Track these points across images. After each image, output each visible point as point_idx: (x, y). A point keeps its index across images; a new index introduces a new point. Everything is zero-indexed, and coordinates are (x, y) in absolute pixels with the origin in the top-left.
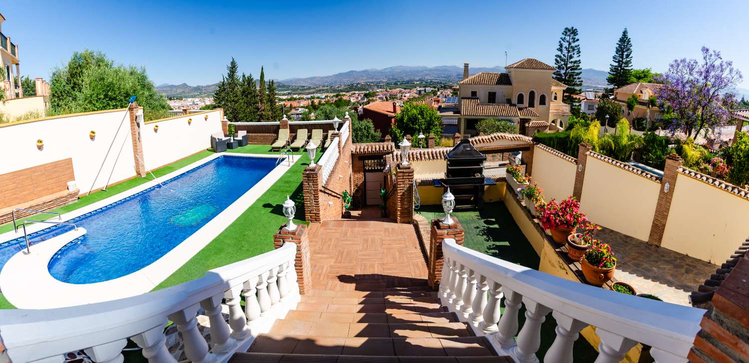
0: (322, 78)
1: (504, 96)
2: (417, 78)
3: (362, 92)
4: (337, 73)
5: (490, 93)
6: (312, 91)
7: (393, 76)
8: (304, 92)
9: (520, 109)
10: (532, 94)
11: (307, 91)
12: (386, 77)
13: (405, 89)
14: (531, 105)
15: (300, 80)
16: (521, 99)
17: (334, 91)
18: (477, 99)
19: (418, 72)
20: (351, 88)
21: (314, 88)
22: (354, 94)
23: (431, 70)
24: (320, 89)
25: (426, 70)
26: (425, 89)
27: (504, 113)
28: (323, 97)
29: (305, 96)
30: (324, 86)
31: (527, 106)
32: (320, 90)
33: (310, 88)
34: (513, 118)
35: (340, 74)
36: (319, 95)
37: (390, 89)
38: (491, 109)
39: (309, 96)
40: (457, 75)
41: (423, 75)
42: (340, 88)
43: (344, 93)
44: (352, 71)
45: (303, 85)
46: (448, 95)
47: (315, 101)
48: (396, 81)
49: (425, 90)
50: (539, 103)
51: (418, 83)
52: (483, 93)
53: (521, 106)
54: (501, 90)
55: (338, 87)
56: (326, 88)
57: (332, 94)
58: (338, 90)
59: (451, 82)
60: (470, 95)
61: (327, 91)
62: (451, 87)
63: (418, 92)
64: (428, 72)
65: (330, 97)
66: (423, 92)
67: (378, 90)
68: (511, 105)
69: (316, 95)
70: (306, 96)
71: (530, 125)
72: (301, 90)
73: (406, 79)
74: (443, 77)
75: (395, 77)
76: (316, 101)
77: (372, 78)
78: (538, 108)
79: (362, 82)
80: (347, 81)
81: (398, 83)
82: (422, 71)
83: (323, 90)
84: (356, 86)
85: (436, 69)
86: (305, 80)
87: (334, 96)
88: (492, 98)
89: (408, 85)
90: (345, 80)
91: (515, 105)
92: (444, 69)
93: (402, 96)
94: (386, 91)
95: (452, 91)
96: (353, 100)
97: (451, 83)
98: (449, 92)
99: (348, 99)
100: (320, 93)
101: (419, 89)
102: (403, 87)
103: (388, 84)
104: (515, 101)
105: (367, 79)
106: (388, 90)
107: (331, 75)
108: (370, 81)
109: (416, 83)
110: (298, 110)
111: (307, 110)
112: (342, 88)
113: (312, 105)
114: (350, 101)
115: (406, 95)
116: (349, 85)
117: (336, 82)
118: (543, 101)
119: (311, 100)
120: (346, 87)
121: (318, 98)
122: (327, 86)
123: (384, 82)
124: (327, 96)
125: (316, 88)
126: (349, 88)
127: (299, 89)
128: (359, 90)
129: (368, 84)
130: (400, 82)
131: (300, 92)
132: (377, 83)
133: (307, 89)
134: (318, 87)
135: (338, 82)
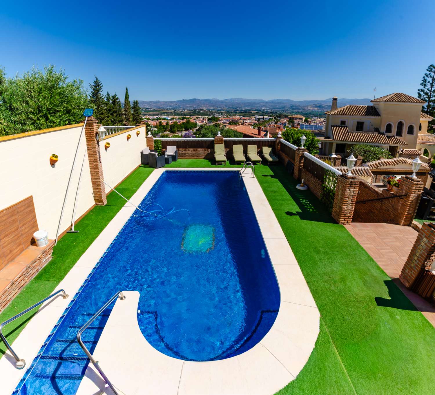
0: (166, 102)
1: (372, 125)
2: (254, 109)
3: (205, 116)
4: (181, 99)
5: (358, 123)
6: (155, 112)
7: (232, 105)
8: (148, 113)
9: (389, 137)
10: (400, 125)
11: (151, 113)
12: (226, 106)
13: (244, 116)
14: (399, 133)
16: (389, 128)
17: (177, 114)
18: (346, 127)
19: (255, 103)
20: (194, 112)
21: (158, 111)
22: (198, 118)
23: (267, 102)
24: (164, 111)
25: (263, 102)
26: (264, 117)
27: (375, 140)
28: (169, 118)
30: (168, 110)
31: (395, 135)
32: (164, 113)
34: (383, 145)
35: (184, 101)
37: (230, 116)
38: (362, 136)
39: (155, 117)
40: (291, 107)
41: (259, 107)
44: (195, 99)
45: (147, 107)
46: (285, 123)
48: (235, 109)
49: (263, 118)
50: (407, 133)
51: (255, 112)
52: (352, 123)
53: (389, 134)
54: (369, 120)
55: (182, 111)
56: (170, 111)
57: (177, 117)
58: (182, 114)
59: (285, 112)
60: (339, 124)
61: (171, 114)
62: (286, 117)
63: (257, 119)
64: (265, 104)
65: (176, 119)
66: (261, 120)
67: (219, 116)
68: (380, 133)
69: (163, 117)
70: (151, 117)
71: (404, 152)
72: (145, 111)
73: (245, 108)
74: (277, 108)
75: (234, 107)
76: (164, 122)
77: (213, 106)
78: (405, 137)
79: (205, 108)
81: (238, 112)
82: (259, 103)
83: (167, 113)
84: (199, 112)
85: (272, 102)
86: (149, 103)
87: (179, 119)
88: (360, 127)
89: (247, 113)
90: (189, 106)
91: (383, 134)
92: (279, 102)
93: (243, 122)
94: (227, 117)
95: (288, 120)
96: (199, 123)
97: (285, 113)
98: (285, 120)
99: (194, 121)
100: (165, 116)
101: (257, 117)
102: (242, 115)
103: (228, 112)
104: (383, 129)
105: (209, 106)
106: (229, 116)
107: (175, 101)
108: (212, 108)
109: (253, 112)
112: (186, 112)
114: (196, 124)
115: (247, 121)
116: (192, 111)
117: (179, 106)
118: (411, 131)
119: (158, 121)
120: (189, 112)
121: (164, 119)
122: (171, 110)
123: (225, 110)
124: (173, 119)
125: (159, 111)
126: (193, 113)
127: (144, 111)
128: (202, 114)
129: (209, 111)
130: (238, 111)
131: (145, 113)
132: (218, 110)
133: (151, 111)
134: (162, 110)
135: (180, 107)
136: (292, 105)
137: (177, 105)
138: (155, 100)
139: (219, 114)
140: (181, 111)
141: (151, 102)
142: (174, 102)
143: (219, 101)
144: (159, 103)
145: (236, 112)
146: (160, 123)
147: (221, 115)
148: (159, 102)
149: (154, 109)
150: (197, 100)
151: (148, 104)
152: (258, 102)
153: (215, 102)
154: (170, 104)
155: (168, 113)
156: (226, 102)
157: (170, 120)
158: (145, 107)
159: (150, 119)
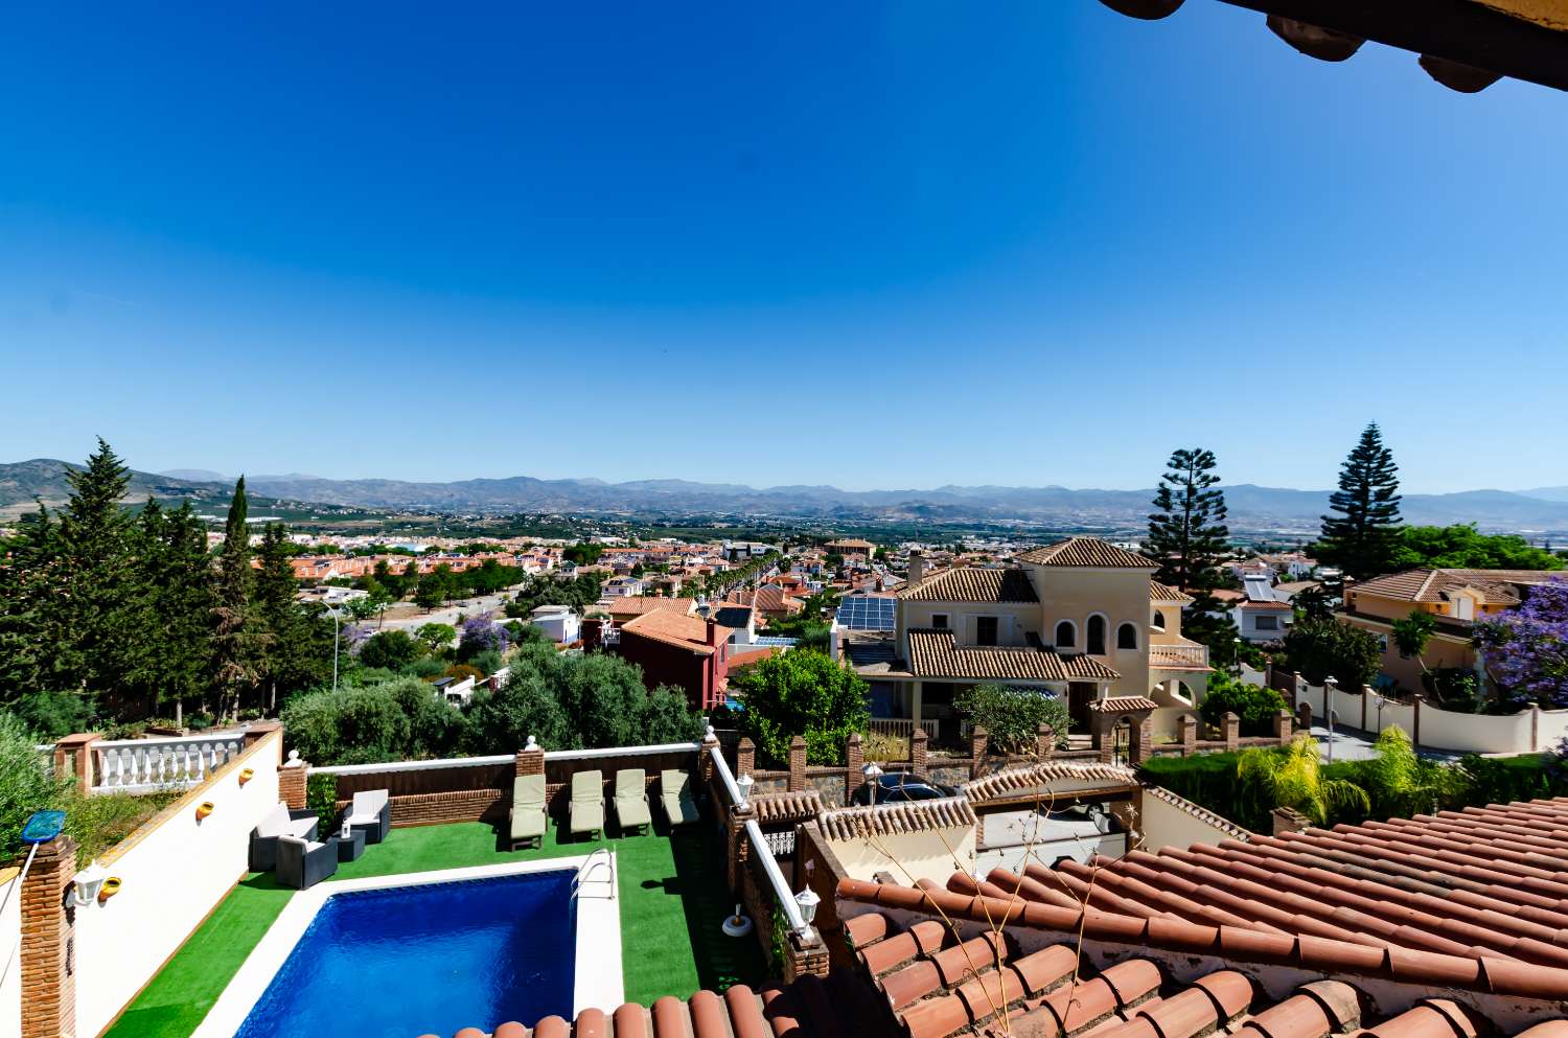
0: (414, 486)
1: (1019, 626)
2: (722, 514)
3: (556, 541)
4: (470, 478)
5: (980, 620)
6: (367, 522)
7: (650, 503)
8: (337, 524)
9: (1066, 658)
10: (1096, 626)
11: (350, 524)
12: (630, 505)
13: (687, 540)
14: (1096, 646)
15: (319, 484)
16: (1065, 634)
17: (454, 529)
18: (950, 632)
19: (722, 497)
20: (516, 526)
21: (378, 516)
22: (528, 546)
23: (761, 495)
24: (403, 519)
25: (748, 495)
26: (749, 546)
27: (1027, 671)
28: (421, 548)
29: (344, 543)
30: (418, 513)
31: (1085, 650)
32: (402, 525)
33: (361, 514)
34: (1050, 683)
35: (481, 483)
36: (400, 539)
37: (642, 539)
38: (990, 661)
39: (362, 541)
40: (836, 509)
41: (737, 507)
42: (475, 525)
43: (494, 541)
44: (524, 479)
45: (334, 502)
46: (816, 565)
47: (391, 562)
48: (661, 516)
49: (748, 550)
50: (1116, 644)
51: (724, 525)
52: (963, 621)
53: (1067, 650)
54: (1010, 614)
55: (473, 520)
56: (425, 518)
57: (452, 543)
58: (471, 529)
59: (818, 526)
60: (930, 625)
61: (429, 530)
62: (820, 542)
63: (728, 554)
64: (752, 501)
65: (444, 551)
66: (742, 555)
67: (604, 540)
68: (1042, 648)
70: (348, 542)
71: (1103, 705)
72: (322, 517)
73: (690, 514)
74: (795, 514)
75: (658, 508)
76: (396, 565)
77: (586, 504)
78: (1114, 657)
79: (555, 512)
80: (509, 505)
81: (667, 524)
82: (736, 498)
83: (413, 526)
84: (535, 523)
85: (776, 494)
86: (340, 487)
87: (459, 549)
88: (987, 633)
89: (697, 530)
90: (498, 501)
91: (1050, 650)
92: (801, 495)
93: (683, 563)
94: (632, 545)
95: (825, 554)
96: (531, 568)
97: (818, 530)
98: (816, 555)
99: (513, 562)
100: (404, 535)
101: (730, 545)
102: (681, 535)
103: (635, 525)
104: (1050, 637)
105: (569, 505)
106: (637, 541)
107: (447, 481)
108: (580, 510)
109: (717, 525)
110: (325, 591)
111: (363, 594)
112: (487, 522)
113: (377, 576)
114: (520, 571)
115: (694, 560)
116: (510, 518)
117: (463, 503)
118: (1127, 638)
119: (372, 558)
120: (498, 522)
121: (400, 551)
122: (430, 514)
123: (625, 518)
124: (436, 549)
125: (384, 517)
126: (512, 525)
127: (316, 515)
128: (544, 533)
129: (571, 520)
130: (669, 521)
131: (320, 524)
132: (603, 519)
133: (351, 517)
134: (393, 514)
135: (467, 506)
136: (837, 505)
137: (457, 496)
138: (370, 476)
139: (605, 531)
140: (468, 520)
141: (352, 483)
142: (445, 486)
143: (605, 489)
144: (386, 489)
145: (663, 526)
146: (381, 567)
147: (613, 533)
148: (383, 483)
149: (363, 511)
150: (529, 484)
151: (334, 490)
152: (735, 494)
153: (594, 491)
154: (427, 493)
155: (418, 524)
156: (627, 492)
157: (421, 553)
158: (324, 500)
159: (341, 552)
